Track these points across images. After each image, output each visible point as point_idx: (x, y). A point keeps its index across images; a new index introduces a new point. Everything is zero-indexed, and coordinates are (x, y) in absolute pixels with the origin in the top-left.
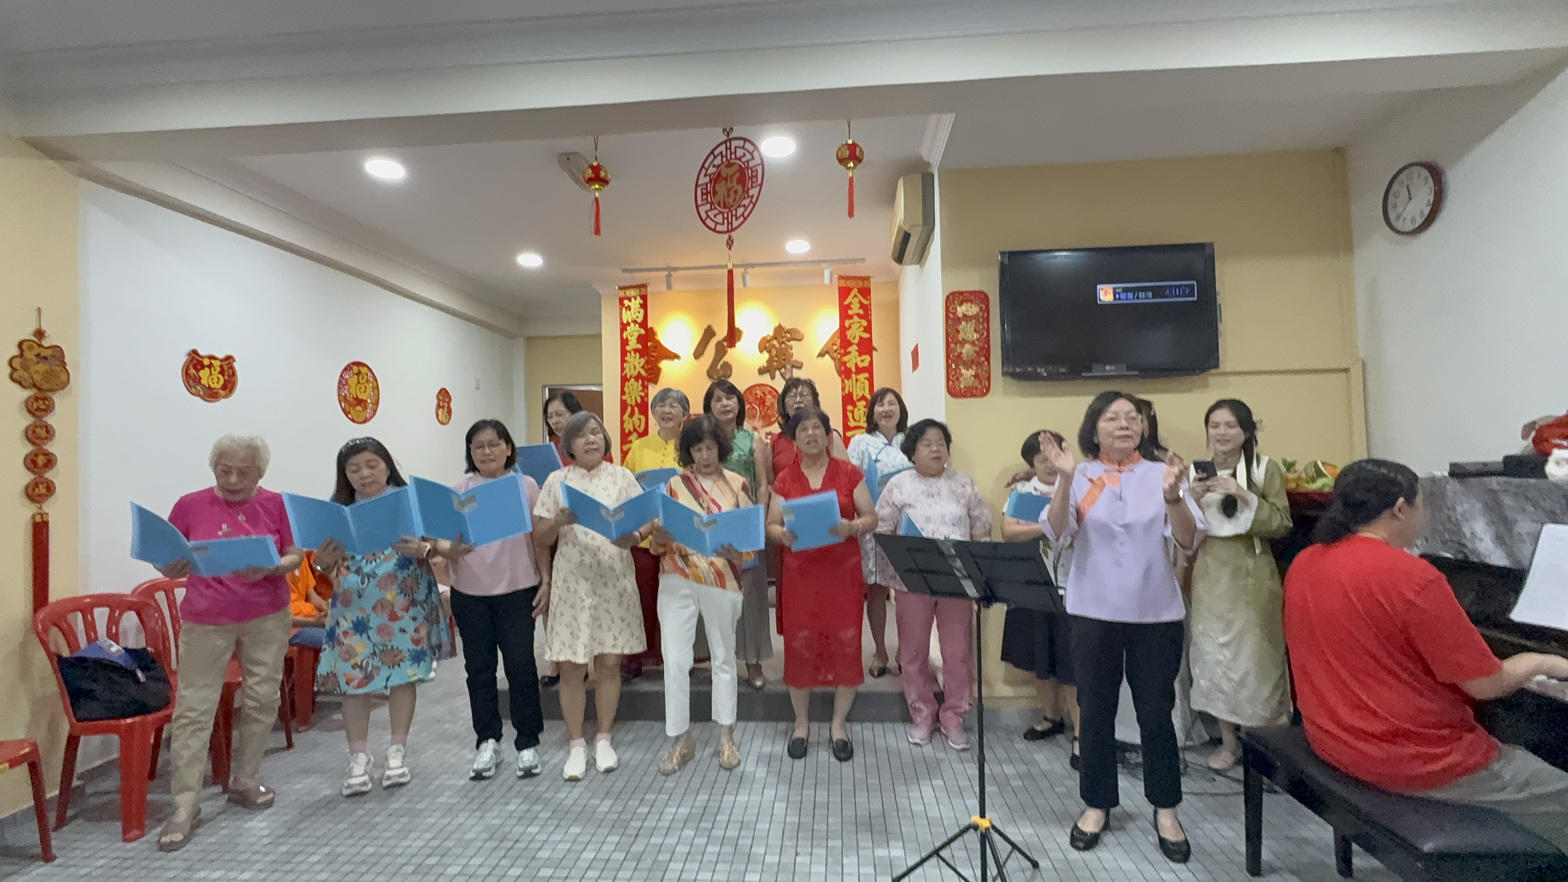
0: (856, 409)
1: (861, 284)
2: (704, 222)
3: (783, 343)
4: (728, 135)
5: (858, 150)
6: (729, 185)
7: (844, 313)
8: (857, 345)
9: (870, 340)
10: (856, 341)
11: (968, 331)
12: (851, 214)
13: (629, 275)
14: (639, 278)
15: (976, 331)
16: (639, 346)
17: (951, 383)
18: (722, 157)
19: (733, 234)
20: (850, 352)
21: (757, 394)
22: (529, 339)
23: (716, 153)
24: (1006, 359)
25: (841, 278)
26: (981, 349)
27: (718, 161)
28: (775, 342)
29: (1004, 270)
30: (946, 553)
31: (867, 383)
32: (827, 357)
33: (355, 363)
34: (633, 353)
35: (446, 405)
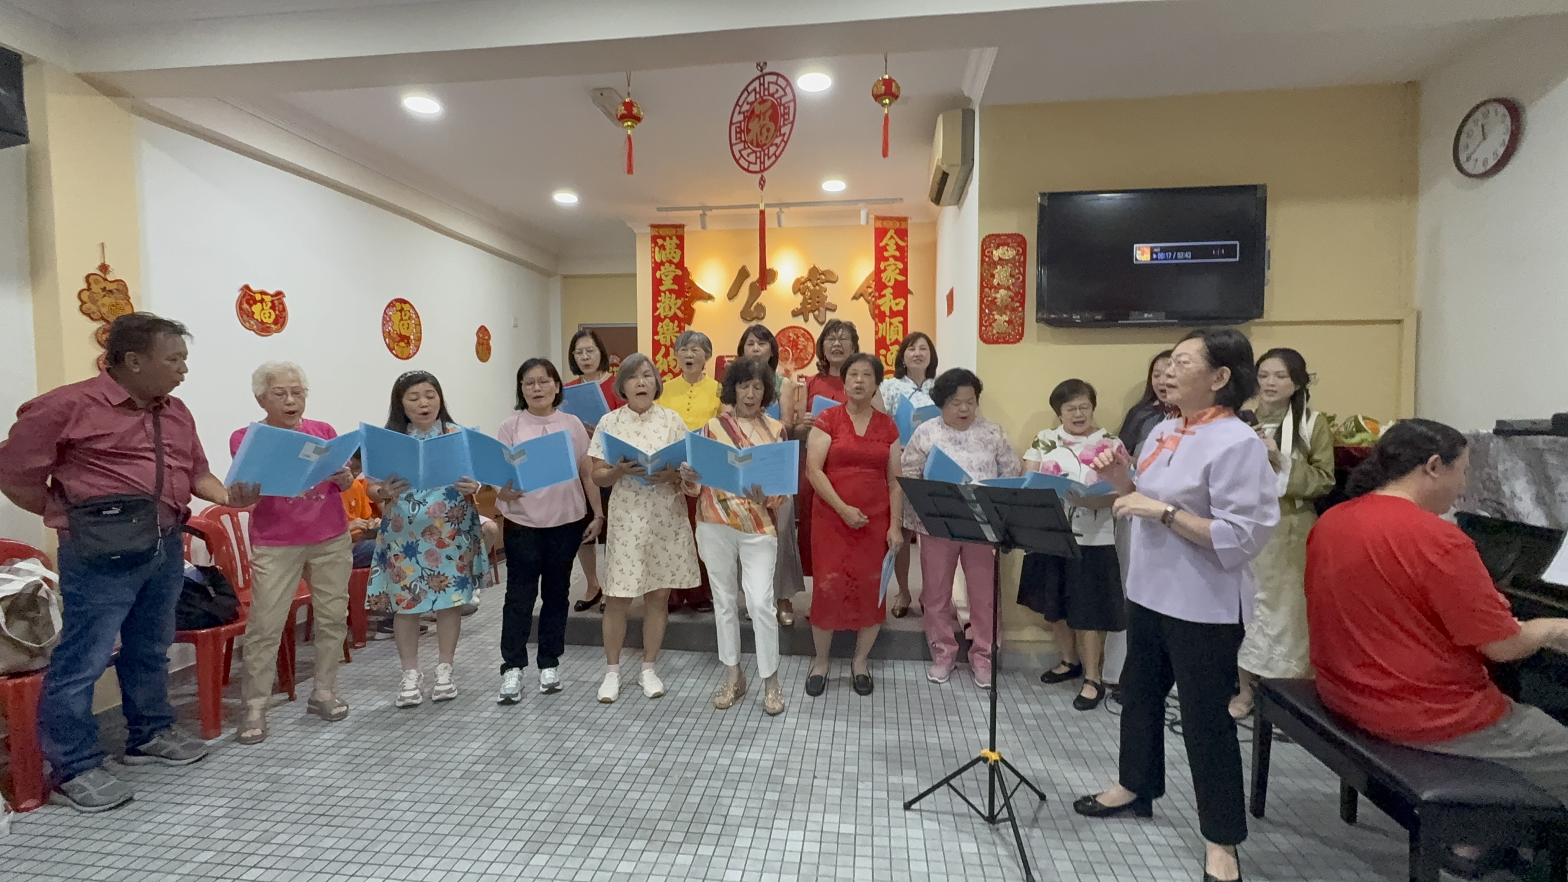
0: (889, 354)
1: (898, 225)
2: (737, 162)
3: (817, 284)
4: (761, 71)
5: (894, 84)
6: (762, 122)
7: (880, 255)
8: (892, 287)
9: (905, 282)
10: (892, 283)
11: (1001, 275)
12: (885, 154)
13: (664, 214)
14: (674, 218)
15: (1012, 276)
16: (676, 287)
17: (983, 328)
18: (756, 93)
19: (765, 174)
20: (884, 296)
21: (790, 337)
22: (565, 277)
23: (750, 89)
24: (1040, 306)
25: (877, 218)
26: (1017, 294)
27: (751, 98)
28: (809, 284)
29: (1042, 210)
30: (966, 497)
31: (901, 327)
32: (862, 299)
33: (397, 300)
34: (667, 293)
35: (485, 342)
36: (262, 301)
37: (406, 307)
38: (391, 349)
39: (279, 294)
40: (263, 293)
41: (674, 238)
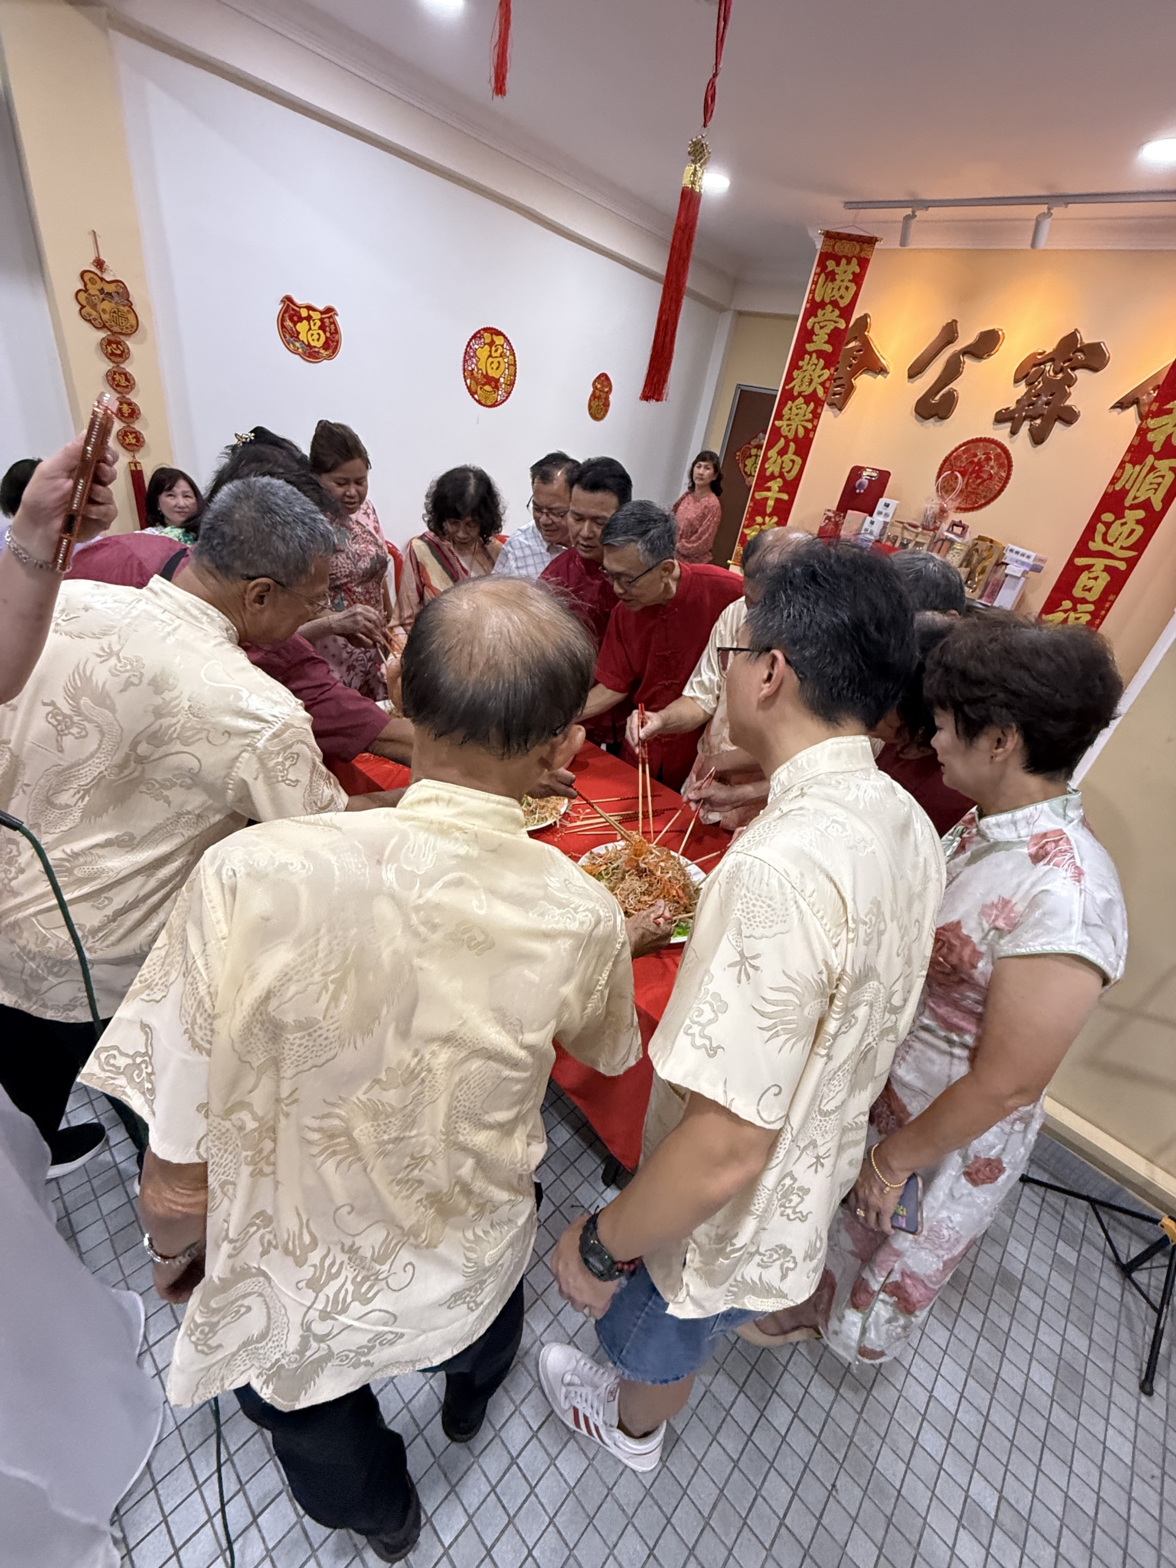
0: (1119, 522)
3: (1062, 370)
13: (852, 213)
14: (866, 223)
16: (828, 348)
20: (1170, 411)
21: (975, 455)
22: (738, 314)
28: (1049, 366)
31: (1168, 478)
32: (1131, 409)
33: (486, 330)
34: (814, 355)
35: (603, 396)
36: (309, 318)
37: (499, 340)
38: (472, 394)
39: (329, 310)
40: (309, 308)
41: (854, 261)
